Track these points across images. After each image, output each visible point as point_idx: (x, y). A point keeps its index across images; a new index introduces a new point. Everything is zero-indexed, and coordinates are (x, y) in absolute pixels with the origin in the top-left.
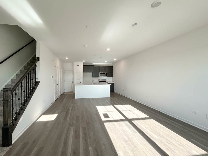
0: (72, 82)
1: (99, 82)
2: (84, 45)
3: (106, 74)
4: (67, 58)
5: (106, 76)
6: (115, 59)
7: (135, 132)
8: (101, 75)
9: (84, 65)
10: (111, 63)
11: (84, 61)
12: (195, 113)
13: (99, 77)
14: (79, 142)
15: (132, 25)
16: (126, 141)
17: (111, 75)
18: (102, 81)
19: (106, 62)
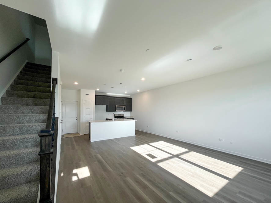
0: (77, 118)
1: (115, 117)
2: (121, 70)
3: (124, 107)
4: (76, 83)
5: (125, 110)
6: (138, 91)
7: (192, 166)
8: (118, 108)
9: (96, 95)
10: (129, 95)
11: (98, 89)
12: (222, 140)
13: (116, 111)
14: (154, 191)
15: (187, 60)
16: (193, 176)
17: (129, 108)
18: (119, 116)
19: (126, 92)
